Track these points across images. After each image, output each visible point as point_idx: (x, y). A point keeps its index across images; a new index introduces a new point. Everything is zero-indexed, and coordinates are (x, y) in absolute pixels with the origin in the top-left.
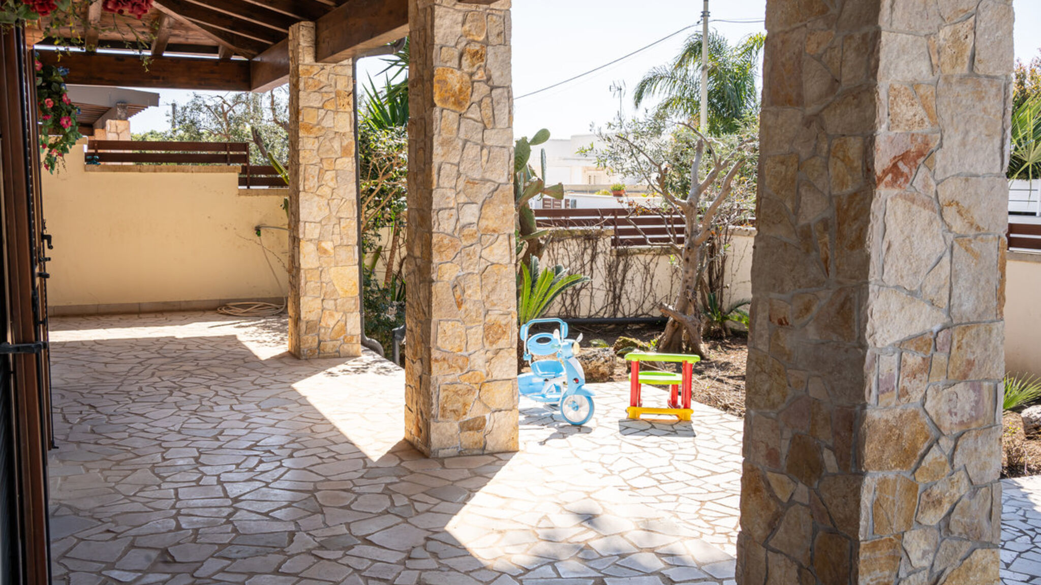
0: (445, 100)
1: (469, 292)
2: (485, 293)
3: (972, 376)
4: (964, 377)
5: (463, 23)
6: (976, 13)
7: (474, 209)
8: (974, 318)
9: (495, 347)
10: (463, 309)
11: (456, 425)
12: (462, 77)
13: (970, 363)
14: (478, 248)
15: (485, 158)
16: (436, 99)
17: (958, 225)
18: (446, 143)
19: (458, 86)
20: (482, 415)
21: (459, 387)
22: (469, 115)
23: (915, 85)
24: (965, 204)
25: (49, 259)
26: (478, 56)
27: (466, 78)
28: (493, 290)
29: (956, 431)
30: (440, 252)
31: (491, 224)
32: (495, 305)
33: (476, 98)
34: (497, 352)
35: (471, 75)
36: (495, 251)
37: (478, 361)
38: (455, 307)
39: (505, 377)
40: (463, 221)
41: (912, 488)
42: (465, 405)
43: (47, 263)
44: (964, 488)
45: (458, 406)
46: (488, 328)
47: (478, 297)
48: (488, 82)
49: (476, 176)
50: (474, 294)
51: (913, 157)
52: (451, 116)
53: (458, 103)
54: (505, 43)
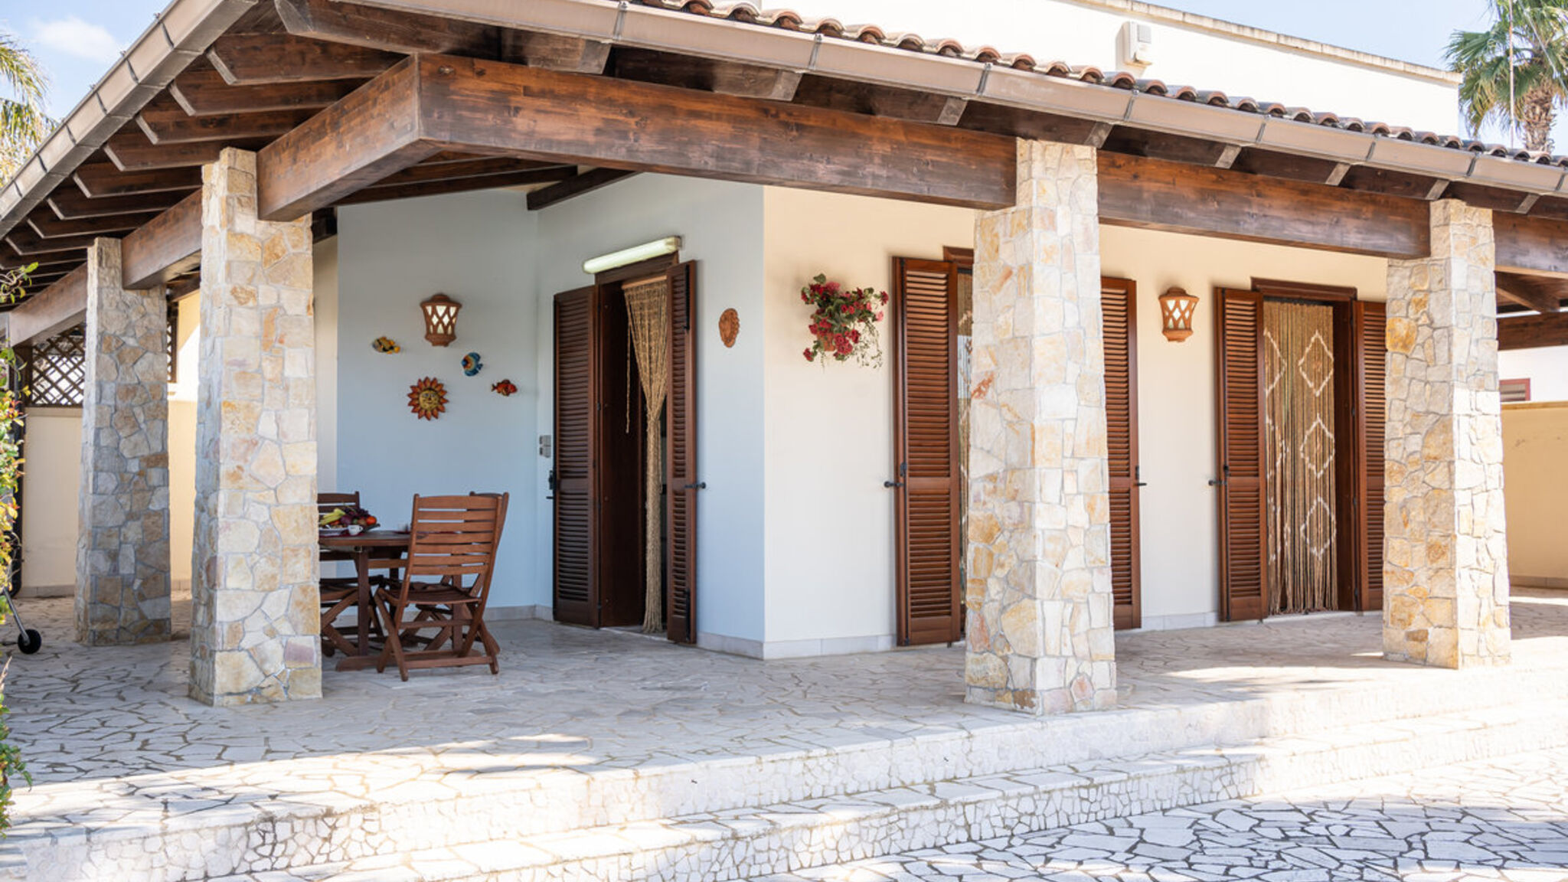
0: (1395, 346)
1: (1413, 513)
2: (1428, 515)
3: (1018, 498)
4: (1014, 499)
5: (1410, 277)
6: (1014, 306)
7: (1418, 438)
8: (1018, 466)
9: (1435, 565)
10: (1408, 529)
11: (1403, 633)
12: (1409, 323)
13: (1017, 491)
14: (1421, 474)
15: (1428, 393)
16: (1388, 345)
17: (1009, 417)
18: (1396, 382)
19: (1405, 332)
20: (1424, 628)
21: (1406, 599)
22: (1414, 356)
23: (987, 347)
24: (1011, 405)
25: (1144, 484)
26: (1421, 304)
27: (1413, 324)
28: (1434, 513)
29: (1011, 528)
30: (1391, 477)
31: (1432, 452)
32: (1435, 526)
33: (1420, 340)
34: (1437, 571)
35: (1417, 320)
36: (1437, 477)
37: (1422, 577)
38: (1402, 527)
39: (1445, 595)
40: (1410, 450)
41: (991, 555)
42: (1410, 616)
43: (1141, 488)
44: (1014, 561)
45: (1404, 616)
46: (1431, 547)
47: (1421, 518)
48: (1431, 324)
49: (1421, 409)
50: (1418, 516)
51: (987, 383)
52: (1400, 358)
53: (1405, 346)
54: (1446, 288)
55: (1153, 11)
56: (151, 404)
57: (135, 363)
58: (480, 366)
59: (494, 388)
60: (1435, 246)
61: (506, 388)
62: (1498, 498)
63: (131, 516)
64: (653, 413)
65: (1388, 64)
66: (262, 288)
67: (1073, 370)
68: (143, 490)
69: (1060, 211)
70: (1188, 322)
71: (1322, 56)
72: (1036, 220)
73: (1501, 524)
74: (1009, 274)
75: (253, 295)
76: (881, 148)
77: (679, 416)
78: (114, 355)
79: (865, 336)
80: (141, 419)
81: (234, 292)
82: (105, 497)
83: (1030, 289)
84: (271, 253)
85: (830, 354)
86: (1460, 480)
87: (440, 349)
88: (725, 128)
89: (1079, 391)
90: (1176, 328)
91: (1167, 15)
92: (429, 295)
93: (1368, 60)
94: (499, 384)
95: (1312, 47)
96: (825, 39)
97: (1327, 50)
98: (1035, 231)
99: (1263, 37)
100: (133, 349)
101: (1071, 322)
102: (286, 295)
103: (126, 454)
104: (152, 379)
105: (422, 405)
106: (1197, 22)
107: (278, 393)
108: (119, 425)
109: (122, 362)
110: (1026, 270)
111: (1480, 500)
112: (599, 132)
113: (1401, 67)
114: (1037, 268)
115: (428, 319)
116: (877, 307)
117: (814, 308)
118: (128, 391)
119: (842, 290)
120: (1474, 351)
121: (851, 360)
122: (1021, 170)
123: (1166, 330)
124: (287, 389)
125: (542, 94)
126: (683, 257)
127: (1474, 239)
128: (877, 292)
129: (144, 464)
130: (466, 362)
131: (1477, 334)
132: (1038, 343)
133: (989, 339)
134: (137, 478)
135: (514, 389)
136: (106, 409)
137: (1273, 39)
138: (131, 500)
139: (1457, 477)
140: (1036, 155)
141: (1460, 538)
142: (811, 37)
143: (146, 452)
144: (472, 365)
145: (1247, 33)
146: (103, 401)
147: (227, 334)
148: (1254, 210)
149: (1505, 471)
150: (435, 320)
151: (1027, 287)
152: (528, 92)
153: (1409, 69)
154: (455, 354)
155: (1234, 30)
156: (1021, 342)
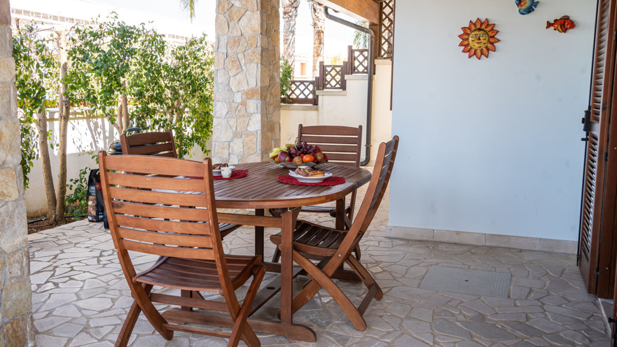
56: (250, 51)
57: (239, 20)
59: (549, 25)
63: (236, 135)
68: (244, 116)
78: (227, 15)
80: (243, 62)
82: (220, 120)
94: (556, 21)
100: (239, 9)
103: (234, 89)
104: (250, 31)
105: (471, 45)
108: (229, 67)
109: (231, 19)
118: (235, 42)
129: (244, 97)
134: (240, 106)
135: (572, 25)
136: (221, 55)
138: (237, 122)
143: (246, 88)
146: (220, 50)
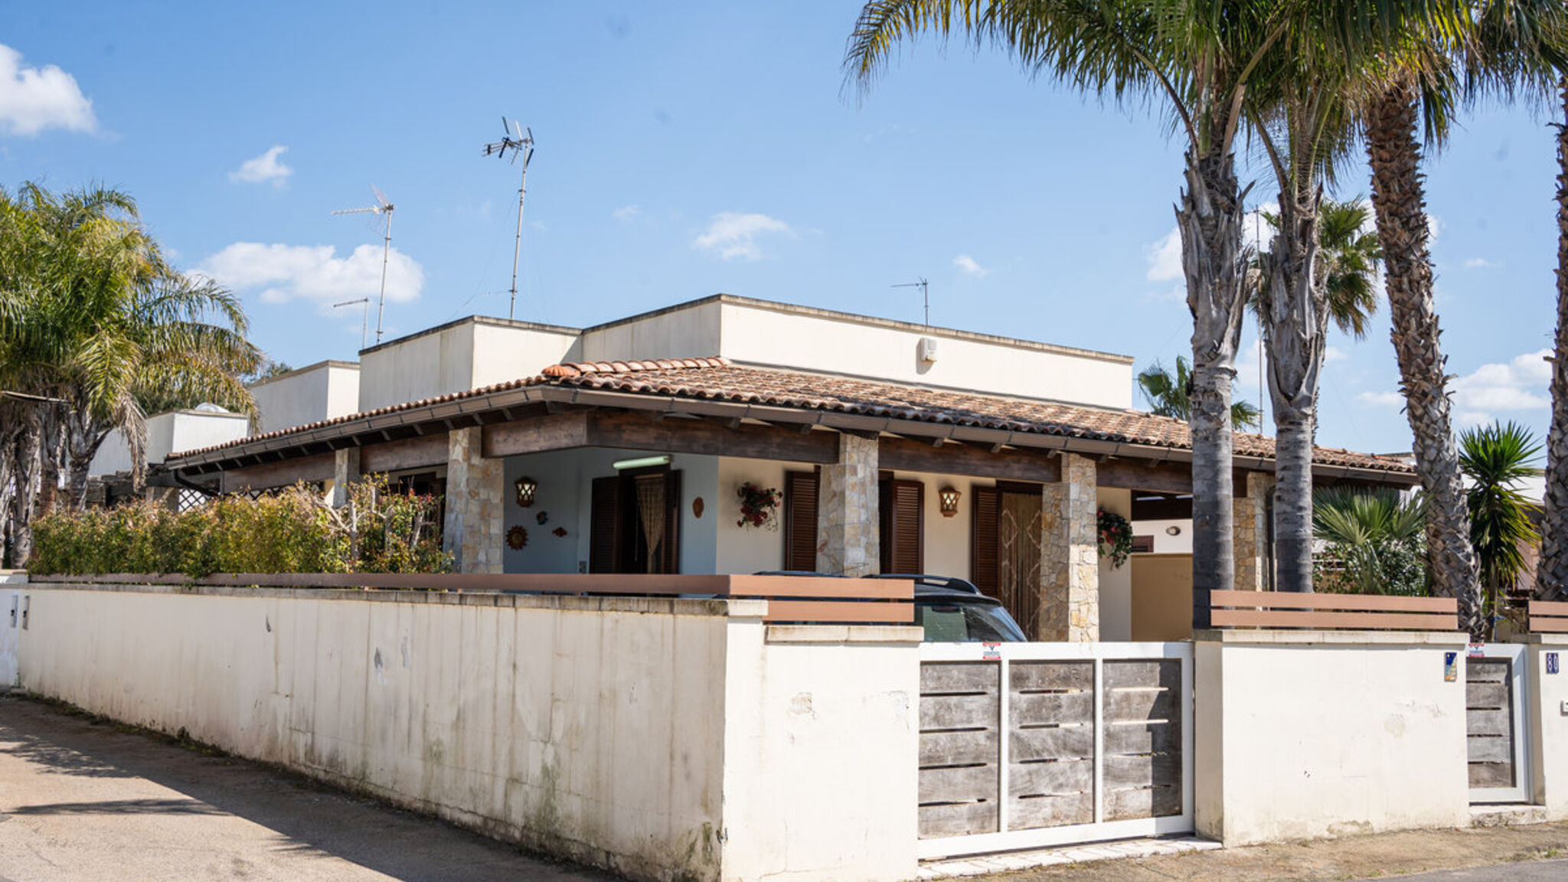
0: (1046, 527)
1: (1051, 614)
2: (1057, 615)
5: (1053, 492)
6: (837, 511)
7: (1054, 576)
10: (1049, 623)
12: (1052, 515)
14: (1055, 594)
15: (1058, 552)
16: (1043, 526)
18: (1046, 545)
19: (1050, 520)
22: (1053, 533)
26: (1057, 506)
28: (1060, 614)
31: (1060, 583)
32: (1061, 621)
33: (1056, 525)
35: (1056, 514)
36: (1062, 596)
38: (1046, 621)
40: (1050, 581)
46: (1058, 632)
48: (1061, 517)
49: (1056, 560)
50: (1053, 616)
51: (825, 544)
52: (1047, 533)
53: (1050, 528)
54: (1068, 499)
55: (938, 331)
58: (546, 519)
59: (554, 532)
60: (1064, 477)
61: (561, 532)
62: (1095, 607)
64: (651, 551)
65: (1086, 353)
66: (482, 491)
67: (863, 540)
69: (860, 467)
70: (955, 506)
71: (1043, 350)
72: (847, 471)
73: (1096, 621)
74: (835, 495)
75: (478, 494)
76: (777, 440)
77: (668, 553)
79: (770, 515)
81: (469, 493)
83: (844, 503)
84: (486, 472)
85: (751, 523)
86: (1072, 598)
87: (524, 509)
88: (708, 434)
89: (867, 550)
90: (948, 509)
91: (946, 332)
92: (519, 477)
93: (1073, 352)
94: (557, 530)
95: (1037, 346)
96: (752, 406)
97: (1046, 347)
98: (847, 476)
99: (1006, 342)
101: (863, 518)
102: (491, 494)
105: (514, 541)
106: (966, 335)
107: (487, 541)
110: (843, 494)
111: (1084, 609)
112: (656, 438)
113: (1094, 355)
114: (847, 493)
115: (519, 492)
116: (777, 499)
117: (744, 499)
119: (758, 490)
120: (1082, 531)
121: (762, 527)
122: (842, 447)
123: (942, 510)
124: (491, 539)
125: (634, 424)
126: (673, 467)
127: (1084, 474)
128: (777, 492)
130: (539, 517)
131: (1085, 521)
132: (847, 528)
133: (826, 524)
135: (565, 533)
137: (1012, 342)
139: (1071, 596)
140: (849, 441)
141: (1071, 628)
142: (746, 406)
144: (542, 518)
145: (996, 340)
147: (466, 513)
148: (962, 461)
149: (1100, 594)
150: (523, 492)
151: (842, 502)
152: (629, 423)
153: (1099, 356)
154: (533, 512)
155: (988, 339)
156: (839, 527)
